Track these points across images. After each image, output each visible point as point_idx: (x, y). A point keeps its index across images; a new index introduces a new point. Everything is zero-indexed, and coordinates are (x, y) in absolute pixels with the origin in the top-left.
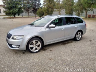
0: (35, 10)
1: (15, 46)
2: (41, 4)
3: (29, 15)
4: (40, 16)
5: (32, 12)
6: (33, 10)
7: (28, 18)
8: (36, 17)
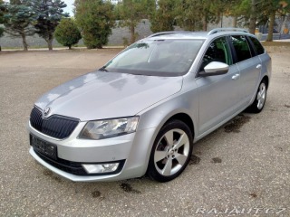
0: (46, 27)
1: (100, 168)
2: (65, 6)
3: (24, 42)
4: (67, 45)
5: (36, 32)
6: (36, 26)
7: (27, 55)
8: (51, 48)
